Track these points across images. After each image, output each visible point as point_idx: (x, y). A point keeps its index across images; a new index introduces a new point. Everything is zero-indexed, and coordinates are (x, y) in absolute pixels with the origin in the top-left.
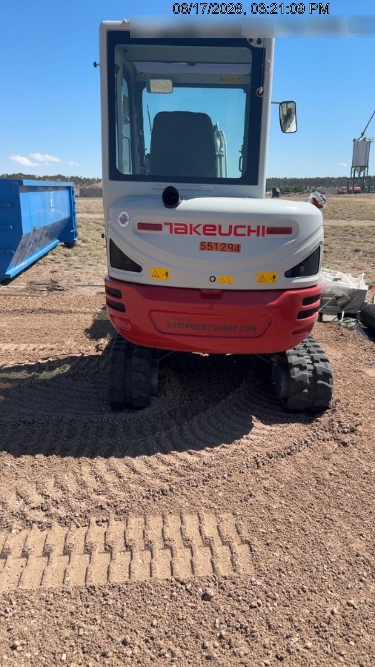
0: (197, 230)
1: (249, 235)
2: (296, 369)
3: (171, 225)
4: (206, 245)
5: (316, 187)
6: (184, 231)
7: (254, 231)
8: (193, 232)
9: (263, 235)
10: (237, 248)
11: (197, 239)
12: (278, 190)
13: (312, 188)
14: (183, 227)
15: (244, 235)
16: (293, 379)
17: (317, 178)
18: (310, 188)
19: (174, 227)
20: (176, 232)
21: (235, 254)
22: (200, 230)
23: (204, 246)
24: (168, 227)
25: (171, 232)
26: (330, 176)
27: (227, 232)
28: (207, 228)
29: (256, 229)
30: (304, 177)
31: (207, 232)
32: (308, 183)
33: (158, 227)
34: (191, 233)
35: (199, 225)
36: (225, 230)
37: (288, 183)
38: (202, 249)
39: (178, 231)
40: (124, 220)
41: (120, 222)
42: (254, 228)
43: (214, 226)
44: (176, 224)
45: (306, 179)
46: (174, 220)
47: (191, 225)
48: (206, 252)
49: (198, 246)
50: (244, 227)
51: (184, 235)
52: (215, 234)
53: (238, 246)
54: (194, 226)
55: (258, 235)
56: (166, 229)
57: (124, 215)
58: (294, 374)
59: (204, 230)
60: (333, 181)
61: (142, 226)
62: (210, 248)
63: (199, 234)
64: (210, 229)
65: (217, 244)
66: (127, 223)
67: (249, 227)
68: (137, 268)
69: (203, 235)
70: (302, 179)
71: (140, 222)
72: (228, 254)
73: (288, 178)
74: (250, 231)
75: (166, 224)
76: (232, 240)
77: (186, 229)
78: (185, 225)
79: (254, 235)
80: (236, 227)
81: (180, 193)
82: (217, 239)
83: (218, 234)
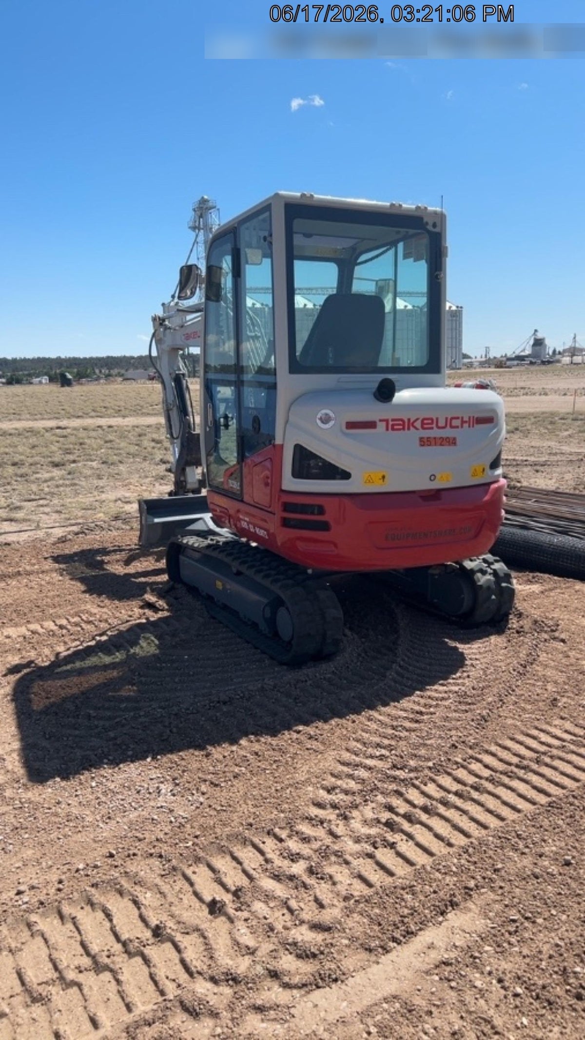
0: (415, 424)
1: (462, 427)
2: (479, 575)
3: (387, 421)
4: (425, 440)
5: (110, 369)
6: (401, 427)
7: (466, 422)
8: (411, 428)
9: (473, 426)
10: (452, 442)
11: (414, 435)
12: (69, 376)
13: (103, 371)
14: (401, 422)
15: (457, 427)
16: (481, 586)
17: (108, 357)
18: (100, 372)
19: (391, 423)
20: (393, 429)
21: (452, 448)
22: (418, 424)
23: (424, 442)
24: (384, 424)
25: (387, 429)
26: (128, 355)
27: (443, 425)
28: (425, 422)
29: (467, 420)
30: (88, 356)
31: (425, 426)
32: (96, 365)
33: (371, 425)
34: (409, 429)
35: (417, 419)
36: (442, 423)
37: (65, 364)
38: (422, 445)
39: (395, 427)
40: (326, 420)
41: (319, 422)
42: (466, 419)
43: (432, 419)
44: (393, 420)
45: (91, 359)
46: (390, 416)
47: (409, 420)
48: (427, 449)
49: (418, 442)
50: (458, 418)
51: (402, 431)
52: (432, 428)
53: (454, 439)
54: (412, 421)
55: (469, 426)
56: (381, 426)
57: (326, 414)
58: (479, 581)
59: (423, 423)
60: (132, 361)
61: (351, 425)
62: (429, 443)
63: (417, 429)
64: (426, 423)
65: (435, 438)
66: (332, 423)
67: (462, 418)
68: (345, 475)
69: (421, 430)
70: (85, 359)
71: (348, 420)
72: (446, 449)
73: (63, 357)
74: (463, 422)
75: (381, 421)
76: (448, 433)
77: (404, 425)
78: (402, 420)
79: (466, 425)
80: (452, 418)
81: (397, 384)
82: (435, 433)
83: (435, 428)
